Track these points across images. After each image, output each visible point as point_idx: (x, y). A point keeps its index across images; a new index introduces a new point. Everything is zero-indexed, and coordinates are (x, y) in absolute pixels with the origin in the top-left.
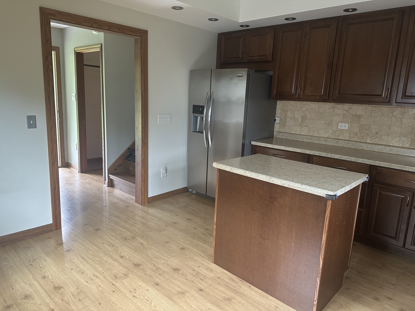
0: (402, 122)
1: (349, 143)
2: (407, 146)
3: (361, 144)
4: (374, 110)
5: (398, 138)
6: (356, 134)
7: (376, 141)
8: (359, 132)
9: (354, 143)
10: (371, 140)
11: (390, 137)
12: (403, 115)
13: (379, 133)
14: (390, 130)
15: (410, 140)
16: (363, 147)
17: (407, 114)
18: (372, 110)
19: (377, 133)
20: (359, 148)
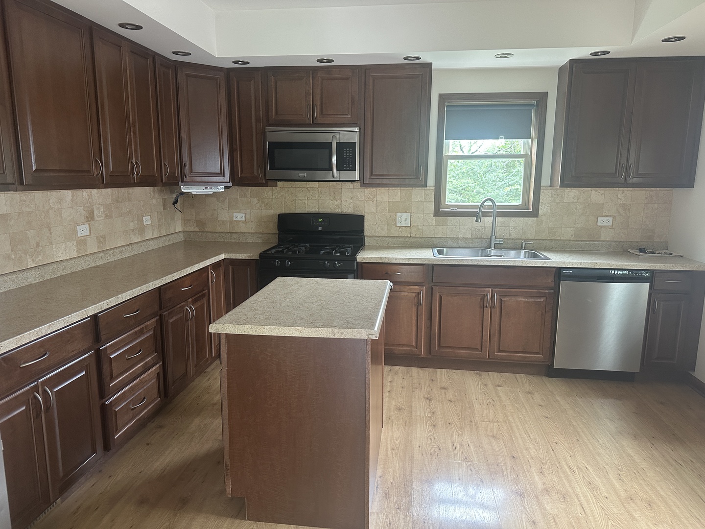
0: (61, 217)
1: (6, 281)
2: (75, 254)
3: (25, 275)
4: (25, 201)
5: (64, 246)
6: (7, 257)
7: (41, 260)
8: (12, 251)
9: (12, 277)
10: (33, 261)
11: (54, 246)
12: (60, 203)
13: (40, 244)
14: (51, 233)
15: (75, 242)
16: (29, 281)
17: (64, 201)
18: (21, 200)
19: (38, 245)
20: (24, 285)
